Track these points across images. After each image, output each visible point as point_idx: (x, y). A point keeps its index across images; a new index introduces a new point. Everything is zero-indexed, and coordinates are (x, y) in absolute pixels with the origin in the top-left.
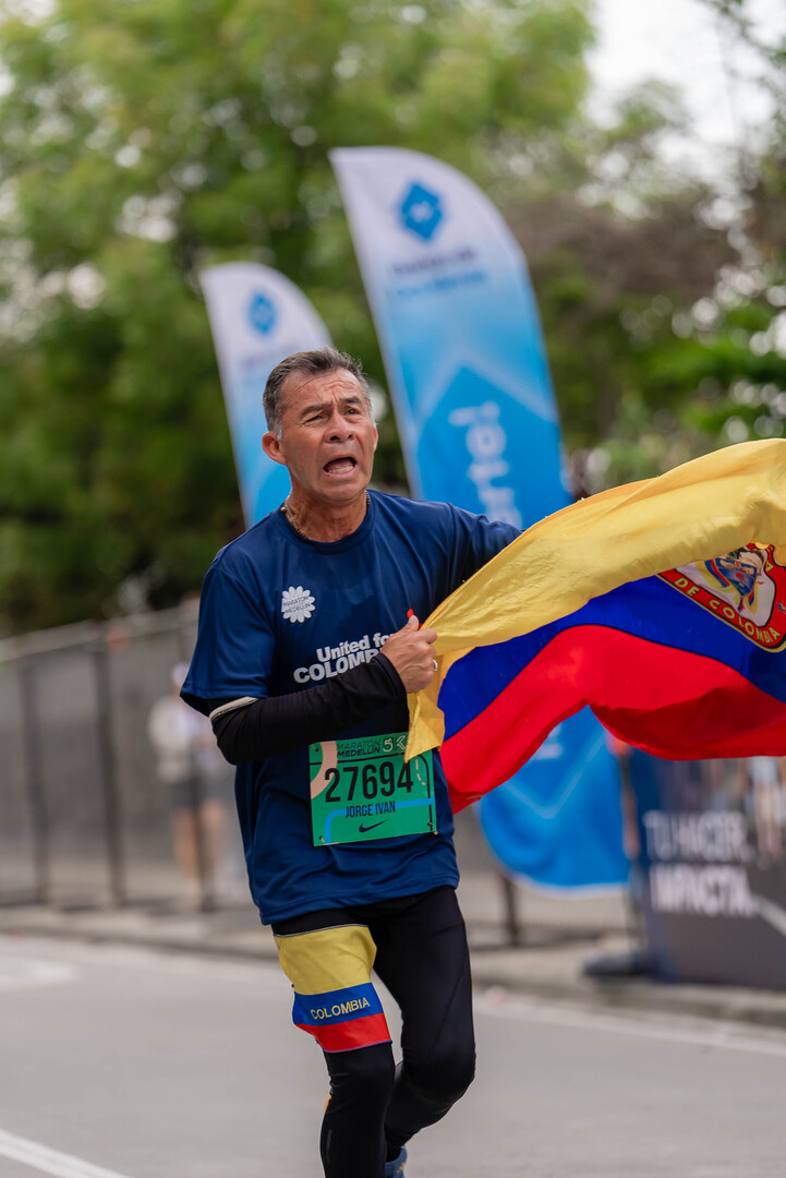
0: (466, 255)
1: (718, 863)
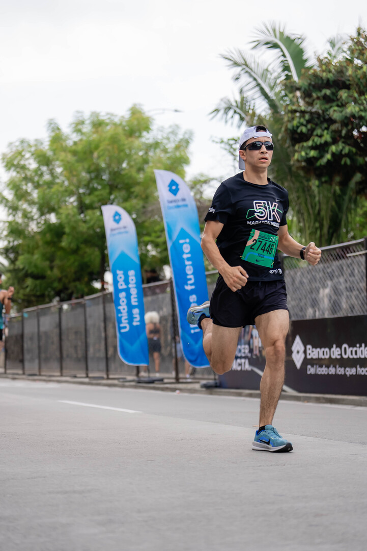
0: (184, 200)
1: (241, 358)
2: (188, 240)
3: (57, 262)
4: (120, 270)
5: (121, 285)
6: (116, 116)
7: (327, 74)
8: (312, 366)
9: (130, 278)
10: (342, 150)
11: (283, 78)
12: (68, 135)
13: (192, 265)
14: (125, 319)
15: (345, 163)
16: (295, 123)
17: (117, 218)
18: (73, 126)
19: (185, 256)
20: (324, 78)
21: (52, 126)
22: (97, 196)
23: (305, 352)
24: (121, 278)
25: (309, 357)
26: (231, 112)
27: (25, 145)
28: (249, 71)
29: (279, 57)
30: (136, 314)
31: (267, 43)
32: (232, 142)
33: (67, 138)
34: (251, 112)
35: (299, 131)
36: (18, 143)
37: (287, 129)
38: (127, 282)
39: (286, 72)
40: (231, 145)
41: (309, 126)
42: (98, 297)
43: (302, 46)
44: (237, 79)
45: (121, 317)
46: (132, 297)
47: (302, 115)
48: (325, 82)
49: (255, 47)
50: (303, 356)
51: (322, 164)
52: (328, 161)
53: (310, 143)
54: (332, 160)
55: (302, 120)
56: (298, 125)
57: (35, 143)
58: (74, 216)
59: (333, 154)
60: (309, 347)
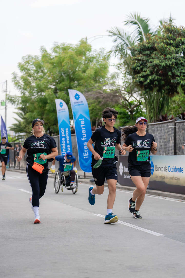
0: (82, 102)
2: (83, 119)
3: (45, 116)
4: (62, 128)
5: (63, 135)
6: (73, 45)
7: (148, 45)
8: (125, 175)
9: (67, 132)
10: (154, 78)
11: (139, 38)
12: (50, 54)
13: (85, 129)
14: (64, 150)
15: (156, 84)
16: (135, 65)
17: (61, 105)
18: (53, 49)
19: (82, 126)
20: (146, 46)
21: (43, 49)
22: (63, 84)
23: (123, 169)
24: (63, 131)
25: (124, 171)
26: (117, 52)
27: (30, 58)
28: (121, 37)
29: (137, 28)
30: (69, 148)
31: (132, 22)
32: (119, 65)
33: (50, 55)
34: (125, 53)
35: (136, 69)
36: (27, 57)
37: (131, 68)
38: (65, 133)
39: (140, 35)
40: (118, 67)
41: (141, 67)
42: (56, 137)
43: (147, 23)
44: (115, 41)
45: (63, 149)
46: (67, 140)
47: (138, 61)
48: (147, 48)
49: (126, 24)
50: (123, 171)
51: (146, 84)
52: (148, 83)
53: (141, 75)
54: (150, 82)
55: (138, 64)
56: (136, 66)
57: (35, 57)
58: (51, 95)
59: (150, 80)
60: (124, 167)
